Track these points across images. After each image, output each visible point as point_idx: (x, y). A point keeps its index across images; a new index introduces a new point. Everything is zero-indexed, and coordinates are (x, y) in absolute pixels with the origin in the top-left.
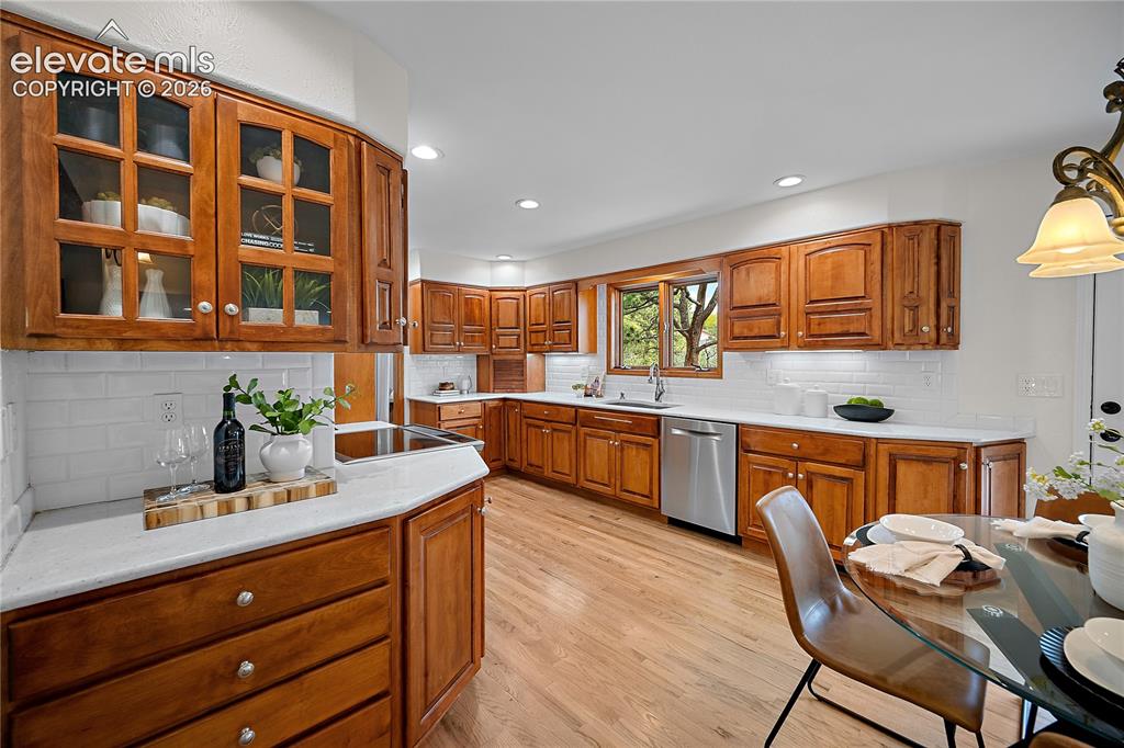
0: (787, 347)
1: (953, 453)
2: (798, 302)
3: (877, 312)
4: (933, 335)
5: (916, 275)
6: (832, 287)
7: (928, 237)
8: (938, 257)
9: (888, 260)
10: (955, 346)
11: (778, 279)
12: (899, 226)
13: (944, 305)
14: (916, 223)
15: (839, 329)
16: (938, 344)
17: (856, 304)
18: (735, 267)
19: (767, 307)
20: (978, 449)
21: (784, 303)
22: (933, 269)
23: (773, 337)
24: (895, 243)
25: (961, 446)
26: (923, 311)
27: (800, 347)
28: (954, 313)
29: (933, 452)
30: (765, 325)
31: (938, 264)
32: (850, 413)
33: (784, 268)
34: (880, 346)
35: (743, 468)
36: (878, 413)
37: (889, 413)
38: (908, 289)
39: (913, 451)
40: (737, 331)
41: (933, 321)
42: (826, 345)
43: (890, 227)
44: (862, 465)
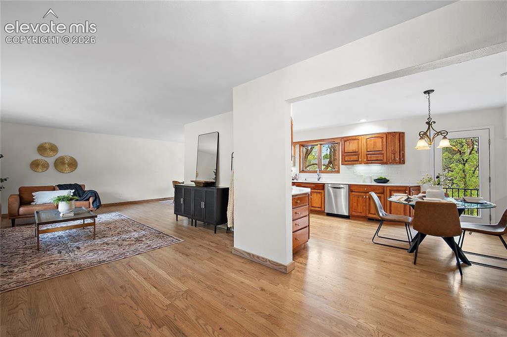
0: (361, 164)
1: (404, 189)
2: (364, 152)
3: (385, 155)
4: (399, 160)
5: (394, 146)
6: (374, 148)
7: (397, 136)
8: (400, 141)
9: (388, 141)
10: (404, 163)
11: (358, 145)
12: (390, 133)
13: (401, 153)
14: (394, 132)
15: (375, 159)
16: (400, 163)
17: (380, 152)
18: (345, 141)
19: (355, 153)
20: (410, 188)
21: (360, 151)
22: (399, 144)
23: (357, 161)
24: (389, 137)
25: (406, 187)
26: (396, 154)
27: (365, 164)
28: (403, 155)
29: (400, 189)
30: (355, 158)
31: (400, 143)
32: (378, 181)
33: (360, 142)
34: (386, 163)
35: (351, 196)
36: (386, 181)
37: (388, 180)
38: (393, 149)
39: (395, 189)
40: (346, 159)
41: (399, 157)
42: (372, 163)
43: (388, 133)
44: (383, 193)
